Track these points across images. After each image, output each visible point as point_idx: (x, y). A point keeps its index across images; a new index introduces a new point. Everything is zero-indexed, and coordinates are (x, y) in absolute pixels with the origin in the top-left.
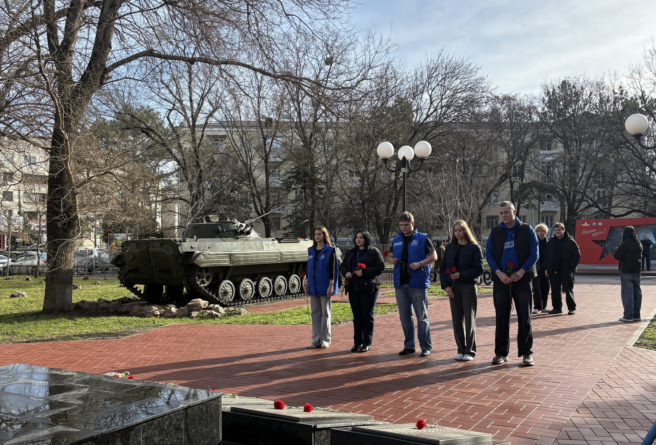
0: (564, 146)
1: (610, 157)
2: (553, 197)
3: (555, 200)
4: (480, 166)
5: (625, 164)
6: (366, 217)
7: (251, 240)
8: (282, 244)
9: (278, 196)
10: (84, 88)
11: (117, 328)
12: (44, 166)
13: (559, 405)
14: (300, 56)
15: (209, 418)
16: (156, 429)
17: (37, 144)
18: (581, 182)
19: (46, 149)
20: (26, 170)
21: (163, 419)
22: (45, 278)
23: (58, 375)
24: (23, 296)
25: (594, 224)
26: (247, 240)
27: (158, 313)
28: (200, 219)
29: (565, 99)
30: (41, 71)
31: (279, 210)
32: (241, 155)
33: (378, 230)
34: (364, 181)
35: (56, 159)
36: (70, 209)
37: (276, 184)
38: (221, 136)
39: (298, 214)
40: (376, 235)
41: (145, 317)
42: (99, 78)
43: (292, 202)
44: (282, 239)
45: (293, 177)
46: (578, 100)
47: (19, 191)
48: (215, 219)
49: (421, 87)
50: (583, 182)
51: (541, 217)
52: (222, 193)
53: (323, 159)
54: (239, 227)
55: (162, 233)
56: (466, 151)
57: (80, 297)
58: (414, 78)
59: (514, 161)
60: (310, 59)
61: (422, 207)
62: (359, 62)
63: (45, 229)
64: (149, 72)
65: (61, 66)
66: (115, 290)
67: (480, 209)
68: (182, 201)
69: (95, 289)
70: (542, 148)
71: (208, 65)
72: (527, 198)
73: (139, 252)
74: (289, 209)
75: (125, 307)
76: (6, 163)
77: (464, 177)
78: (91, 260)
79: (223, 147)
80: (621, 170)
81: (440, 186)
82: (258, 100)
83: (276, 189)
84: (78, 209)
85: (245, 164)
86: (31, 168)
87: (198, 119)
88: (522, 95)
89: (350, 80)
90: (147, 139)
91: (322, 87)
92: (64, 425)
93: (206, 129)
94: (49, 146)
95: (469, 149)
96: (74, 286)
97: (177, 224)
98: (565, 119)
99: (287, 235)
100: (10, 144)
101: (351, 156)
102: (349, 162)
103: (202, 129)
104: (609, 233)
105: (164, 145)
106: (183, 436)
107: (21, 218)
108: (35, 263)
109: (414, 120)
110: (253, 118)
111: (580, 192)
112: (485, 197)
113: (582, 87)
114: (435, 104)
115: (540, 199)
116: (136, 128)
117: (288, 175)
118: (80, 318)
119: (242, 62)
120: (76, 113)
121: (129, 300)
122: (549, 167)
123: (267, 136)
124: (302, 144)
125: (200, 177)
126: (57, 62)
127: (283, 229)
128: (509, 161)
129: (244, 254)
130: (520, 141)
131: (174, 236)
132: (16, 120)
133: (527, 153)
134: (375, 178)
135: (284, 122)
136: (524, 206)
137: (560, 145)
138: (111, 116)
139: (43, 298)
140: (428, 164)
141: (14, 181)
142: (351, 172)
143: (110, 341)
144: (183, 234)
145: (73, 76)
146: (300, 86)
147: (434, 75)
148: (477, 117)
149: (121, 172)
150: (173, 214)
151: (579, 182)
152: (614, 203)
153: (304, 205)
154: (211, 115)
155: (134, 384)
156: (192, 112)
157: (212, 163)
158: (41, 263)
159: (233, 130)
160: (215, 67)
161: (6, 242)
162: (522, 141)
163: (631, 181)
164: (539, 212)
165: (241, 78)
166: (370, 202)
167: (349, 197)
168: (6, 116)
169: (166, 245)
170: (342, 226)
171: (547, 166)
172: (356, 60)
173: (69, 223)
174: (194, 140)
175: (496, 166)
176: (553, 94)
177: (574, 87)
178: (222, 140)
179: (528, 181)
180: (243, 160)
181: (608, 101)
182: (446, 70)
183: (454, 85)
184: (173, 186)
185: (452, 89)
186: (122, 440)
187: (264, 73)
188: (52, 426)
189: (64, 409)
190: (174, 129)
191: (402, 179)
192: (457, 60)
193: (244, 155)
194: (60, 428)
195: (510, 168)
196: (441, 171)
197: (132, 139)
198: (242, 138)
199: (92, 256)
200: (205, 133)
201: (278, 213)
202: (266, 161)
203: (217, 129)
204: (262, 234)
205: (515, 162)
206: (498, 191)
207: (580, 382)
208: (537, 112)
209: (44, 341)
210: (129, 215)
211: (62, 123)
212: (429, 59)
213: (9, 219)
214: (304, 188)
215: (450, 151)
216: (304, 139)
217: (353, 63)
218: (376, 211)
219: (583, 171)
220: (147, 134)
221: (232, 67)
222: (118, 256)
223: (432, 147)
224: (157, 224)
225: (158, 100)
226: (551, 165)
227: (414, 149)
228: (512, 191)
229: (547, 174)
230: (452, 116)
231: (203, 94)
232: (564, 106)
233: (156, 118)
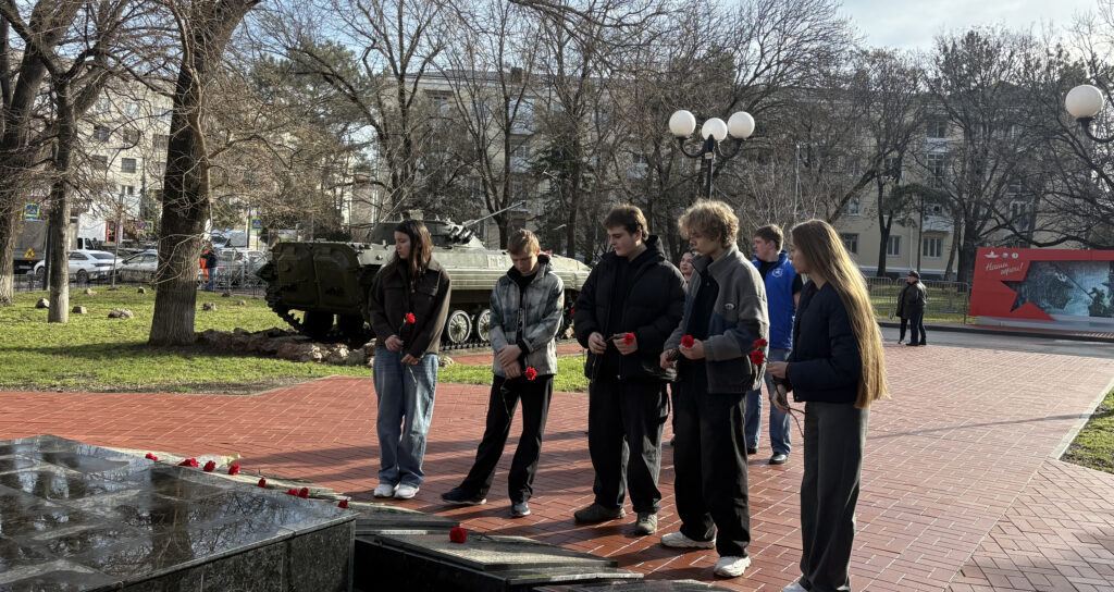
0: (965, 131)
1: (1035, 152)
2: (943, 210)
3: (946, 214)
4: (835, 157)
5: (1058, 165)
7: (470, 252)
9: (524, 186)
11: (251, 376)
13: (932, 558)
15: (331, 554)
16: (230, 573)
18: (988, 189)
24: (127, 316)
25: (1006, 255)
26: (464, 251)
27: (320, 356)
29: (971, 60)
32: (471, 123)
34: (653, 170)
36: (198, 190)
37: (521, 169)
38: (443, 91)
39: (552, 214)
41: (299, 361)
43: (544, 196)
45: (546, 159)
46: (990, 64)
47: (143, 158)
49: (748, 31)
50: (991, 189)
51: (922, 239)
53: (595, 134)
54: (453, 231)
56: (812, 132)
57: (208, 324)
58: (738, 17)
59: (887, 151)
68: (380, 186)
69: (235, 312)
70: (930, 134)
72: (904, 209)
73: (298, 261)
74: (538, 207)
75: (272, 345)
77: (808, 171)
78: (239, 267)
79: (445, 107)
80: (1051, 174)
81: (767, 184)
82: (501, 39)
83: (520, 175)
84: (210, 191)
85: (476, 136)
88: (903, 52)
90: (334, 92)
93: (420, 81)
94: (174, 92)
98: (969, 92)
101: (637, 131)
102: (631, 141)
103: (415, 80)
104: (1029, 271)
106: (281, 586)
109: (735, 81)
110: (491, 67)
111: (985, 205)
112: (838, 204)
113: (999, 44)
114: (768, 58)
115: (923, 212)
116: (317, 73)
117: (540, 155)
118: (202, 356)
121: (282, 333)
122: (939, 163)
123: (511, 95)
124: (563, 109)
128: (880, 151)
129: (459, 273)
130: (896, 121)
133: (907, 140)
134: (670, 166)
135: (538, 75)
136: (898, 221)
137: (959, 131)
138: (281, 54)
142: (635, 155)
143: (234, 398)
147: (770, 13)
148: (833, 80)
150: (368, 206)
151: (985, 188)
152: (1038, 224)
153: (561, 201)
154: (429, 59)
156: (402, 54)
159: (461, 84)
161: (121, 233)
162: (900, 122)
163: (1068, 192)
164: (921, 232)
166: (660, 202)
169: (338, 253)
171: (937, 161)
174: (402, 93)
175: (857, 158)
176: (953, 50)
177: (986, 43)
178: (444, 99)
179: (906, 183)
180: (474, 131)
181: (1038, 66)
183: (798, 29)
184: (368, 162)
185: (795, 35)
190: (374, 79)
193: (475, 123)
195: (880, 161)
197: (312, 89)
198: (473, 96)
200: (419, 85)
201: (521, 213)
202: (507, 132)
203: (435, 81)
204: (496, 242)
205: (888, 153)
206: (859, 197)
207: (969, 518)
208: (926, 78)
211: (191, 57)
214: (563, 176)
215: (788, 132)
216: (566, 102)
218: (669, 217)
219: (992, 172)
220: (333, 83)
222: (267, 265)
224: (342, 218)
225: (351, 33)
226: (942, 160)
227: (726, 124)
228: (880, 198)
229: (937, 175)
230: (794, 77)
231: (419, 28)
232: (969, 71)
233: (349, 60)
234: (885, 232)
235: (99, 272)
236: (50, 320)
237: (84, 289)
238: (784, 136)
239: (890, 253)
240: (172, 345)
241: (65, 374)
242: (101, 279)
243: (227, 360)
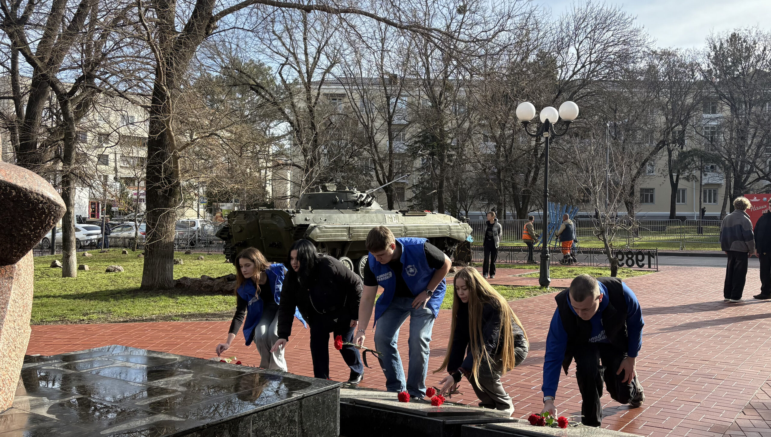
0: (731, 108)
2: (717, 167)
3: (720, 171)
4: (634, 131)
6: (502, 188)
7: (373, 213)
8: (406, 217)
9: (403, 163)
10: (189, 39)
11: (223, 308)
12: (143, 126)
13: (722, 404)
14: (429, 4)
15: (326, 410)
16: (267, 420)
17: (136, 101)
18: (750, 151)
19: (146, 107)
20: (123, 131)
21: (275, 410)
22: (143, 251)
23: (159, 358)
24: (120, 271)
25: (765, 199)
26: (367, 212)
28: (316, 188)
29: (734, 54)
30: (141, 20)
31: (403, 179)
32: (362, 117)
33: (515, 203)
34: (500, 147)
35: (157, 118)
36: (172, 175)
37: (401, 150)
38: (340, 94)
39: (425, 183)
40: (513, 209)
42: (205, 28)
43: (418, 170)
44: (407, 211)
45: (419, 141)
46: (748, 57)
47: (116, 154)
48: (332, 188)
49: (566, 39)
50: (752, 150)
51: (703, 190)
52: (340, 159)
53: (454, 122)
54: (359, 198)
55: (272, 203)
56: (618, 114)
57: (181, 274)
58: (559, 30)
59: (673, 125)
60: (441, 7)
61: (565, 177)
62: (497, 10)
63: (144, 197)
64: (260, 21)
65: (163, 15)
66: (220, 266)
67: (633, 180)
68: (295, 167)
69: (198, 265)
70: (705, 112)
71: (326, 13)
72: (688, 169)
73: (248, 224)
74: (415, 178)
75: (231, 286)
76: (102, 123)
77: (616, 143)
78: (194, 232)
79: (341, 107)
81: (587, 153)
82: (382, 54)
83: (400, 155)
84: (180, 175)
85: (366, 127)
86: (129, 128)
87: (314, 75)
88: (683, 51)
89: (486, 32)
90: (257, 97)
91: (455, 39)
92: (166, 413)
93: (323, 87)
94: (149, 105)
95: (622, 112)
96: (175, 261)
97: (289, 193)
98: (734, 78)
99: (412, 208)
100: (106, 101)
101: (486, 118)
102: (484, 125)
103: (318, 87)
105: (275, 103)
106: (297, 430)
107: (118, 184)
108: (133, 235)
109: (558, 77)
110: (375, 75)
111: (749, 163)
112: (639, 167)
113: (755, 42)
114: (583, 59)
115: (702, 169)
116: (244, 84)
117: (414, 139)
118: (182, 296)
119: (364, 10)
120: (180, 67)
122: (713, 133)
123: (391, 95)
124: (430, 104)
125: (315, 141)
126: (159, 10)
127: (408, 201)
128: (668, 125)
129: (365, 228)
130: (680, 103)
131: (286, 207)
132: (113, 74)
133: (688, 117)
134: (512, 144)
135: (410, 79)
136: (684, 178)
137: (727, 108)
138: (217, 71)
139: (142, 273)
140: (574, 128)
141: (110, 142)
142: (485, 136)
143: (215, 323)
144: (296, 205)
145: (176, 25)
146: (430, 38)
147: (583, 26)
148: (631, 74)
149: (228, 135)
150: (285, 182)
151: (748, 150)
153: (432, 173)
154: (328, 71)
155: (242, 370)
156: (308, 67)
157: (329, 125)
158: (139, 234)
159: (353, 88)
160: (334, 15)
161: (100, 211)
162: (682, 103)
164: (701, 185)
165: (363, 29)
166: (506, 170)
167: (483, 165)
168: (102, 70)
169: (277, 217)
170: (474, 198)
171: (711, 132)
172: (493, 8)
173: (171, 190)
174: (309, 99)
175: (652, 132)
176: (721, 48)
177: (745, 41)
178: (340, 99)
179: (689, 149)
180: (364, 122)
182: (596, 20)
183: (604, 37)
184: (285, 150)
185: (602, 42)
186: (230, 431)
187: (389, 23)
188: (154, 414)
189: (167, 396)
190: (287, 87)
191: (543, 145)
192: (609, 9)
193: (365, 116)
194: (162, 417)
195: (668, 133)
196: (588, 136)
197: (240, 97)
198: (362, 97)
199: (195, 228)
200: (321, 90)
201: (402, 183)
202: (390, 124)
203: (334, 87)
204: (385, 205)
205: (675, 127)
206: (654, 160)
207: (746, 379)
208: (701, 70)
209: (143, 321)
210: (236, 182)
211: (164, 78)
212: (577, 8)
213: (105, 184)
214: (432, 154)
215: (600, 114)
216: (433, 98)
217: (490, 11)
218: (513, 182)
219: (753, 138)
220: (257, 92)
221: (352, 15)
222: (224, 228)
223: (579, 108)
224: (267, 193)
225: (269, 53)
226: (715, 131)
227: (558, 111)
228: (670, 160)
229: (711, 142)
230: (603, 73)
231: (320, 47)
232: (733, 63)
233: (267, 74)
234: (674, 186)
235: (91, 240)
236: (64, 276)
237: (83, 253)
238: (596, 117)
239: (679, 201)
240: (159, 289)
241: (88, 312)
242: (92, 246)
243: (202, 297)
